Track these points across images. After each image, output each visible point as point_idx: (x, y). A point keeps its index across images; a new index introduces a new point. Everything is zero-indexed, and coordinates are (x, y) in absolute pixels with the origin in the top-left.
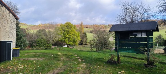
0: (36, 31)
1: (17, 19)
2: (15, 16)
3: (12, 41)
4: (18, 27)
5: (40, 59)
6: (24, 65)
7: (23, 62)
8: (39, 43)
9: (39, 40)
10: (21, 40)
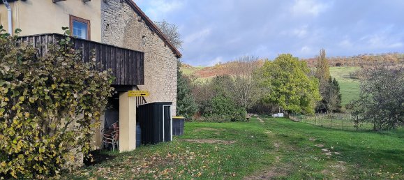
0: (210, 78)
1: (178, 56)
2: (174, 51)
3: (171, 103)
4: (179, 74)
5: (226, 142)
6: (196, 154)
7: (194, 147)
8: (218, 107)
9: (218, 99)
10: (184, 100)
